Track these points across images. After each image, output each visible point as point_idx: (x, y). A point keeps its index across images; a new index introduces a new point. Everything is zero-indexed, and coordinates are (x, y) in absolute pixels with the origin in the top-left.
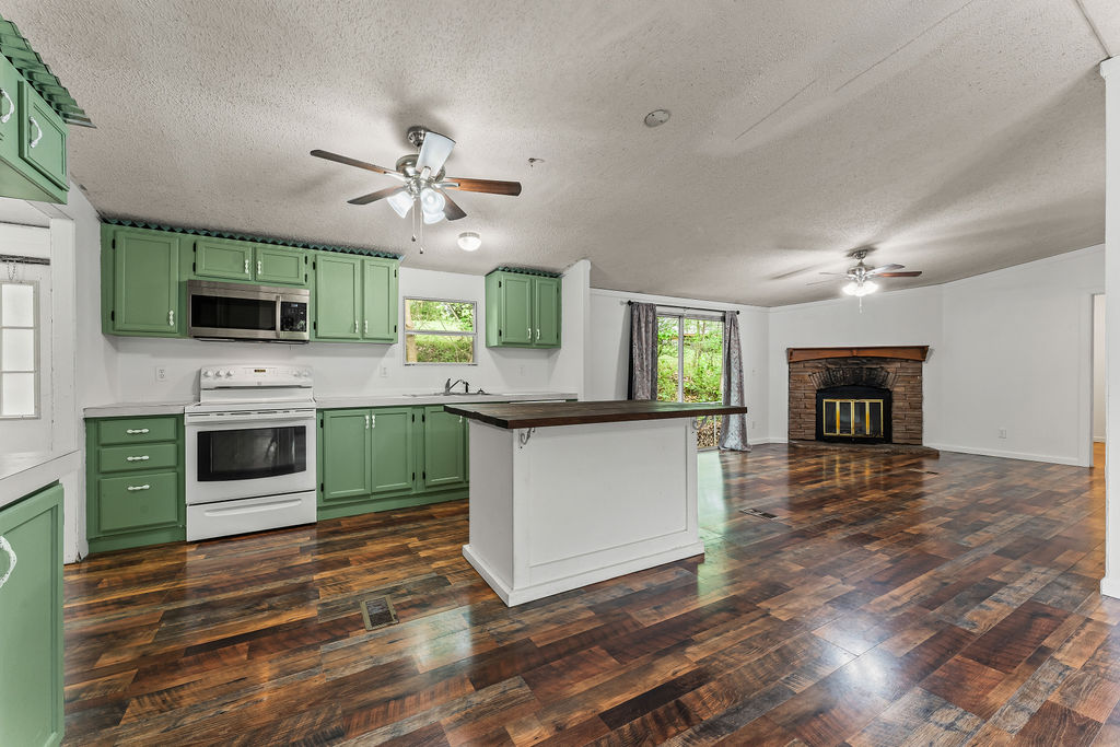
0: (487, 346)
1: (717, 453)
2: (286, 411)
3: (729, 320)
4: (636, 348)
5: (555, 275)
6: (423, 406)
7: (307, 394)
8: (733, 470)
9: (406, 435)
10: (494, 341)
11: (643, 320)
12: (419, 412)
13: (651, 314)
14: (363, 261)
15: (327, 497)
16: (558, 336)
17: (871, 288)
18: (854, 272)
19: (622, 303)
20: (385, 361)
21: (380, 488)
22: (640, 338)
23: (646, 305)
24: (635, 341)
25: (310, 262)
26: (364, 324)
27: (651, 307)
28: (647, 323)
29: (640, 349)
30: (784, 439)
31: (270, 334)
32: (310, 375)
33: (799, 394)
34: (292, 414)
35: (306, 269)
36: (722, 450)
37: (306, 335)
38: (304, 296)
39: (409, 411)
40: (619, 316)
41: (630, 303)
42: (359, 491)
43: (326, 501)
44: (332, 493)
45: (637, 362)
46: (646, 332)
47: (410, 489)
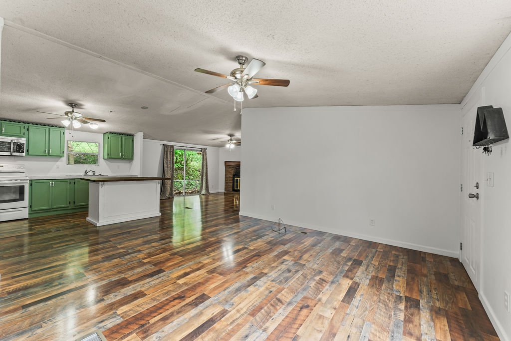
0: (103, 158)
1: (198, 196)
2: (16, 180)
3: (204, 152)
4: (165, 160)
5: (132, 136)
6: (75, 179)
7: (23, 175)
8: (203, 200)
9: (67, 189)
10: (106, 157)
11: (169, 151)
12: (72, 181)
13: (172, 149)
14: (49, 129)
15: (33, 209)
16: (132, 156)
17: (233, 146)
18: (228, 141)
19: (161, 145)
20: (58, 163)
21: (55, 206)
22: (167, 157)
23: (170, 146)
24: (165, 157)
25: (26, 128)
26: (49, 151)
27: (173, 147)
28: (170, 152)
29: (167, 161)
30: (223, 191)
31: (8, 154)
32: (24, 168)
33: (227, 176)
34: (19, 181)
35: (23, 131)
36: (200, 195)
37: (24, 154)
38: (23, 141)
39: (68, 181)
40: (160, 149)
41: (163, 145)
42: (47, 207)
43: (32, 211)
44: (34, 208)
45: (166, 165)
46: (170, 155)
47: (68, 207)
